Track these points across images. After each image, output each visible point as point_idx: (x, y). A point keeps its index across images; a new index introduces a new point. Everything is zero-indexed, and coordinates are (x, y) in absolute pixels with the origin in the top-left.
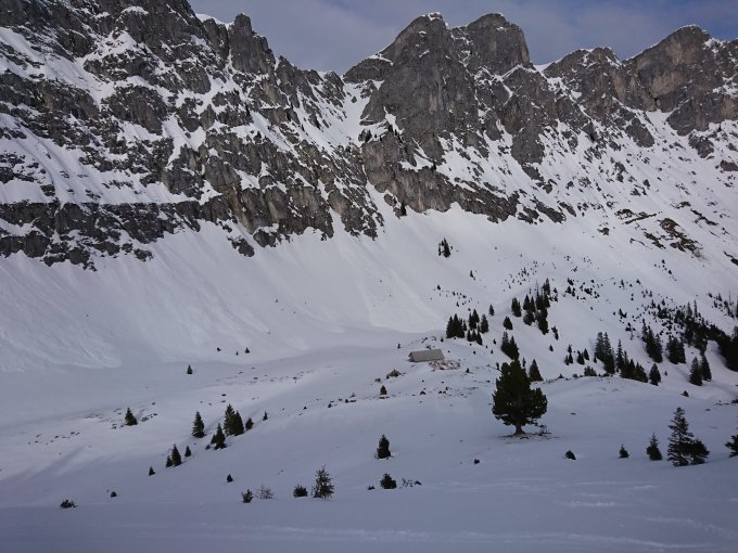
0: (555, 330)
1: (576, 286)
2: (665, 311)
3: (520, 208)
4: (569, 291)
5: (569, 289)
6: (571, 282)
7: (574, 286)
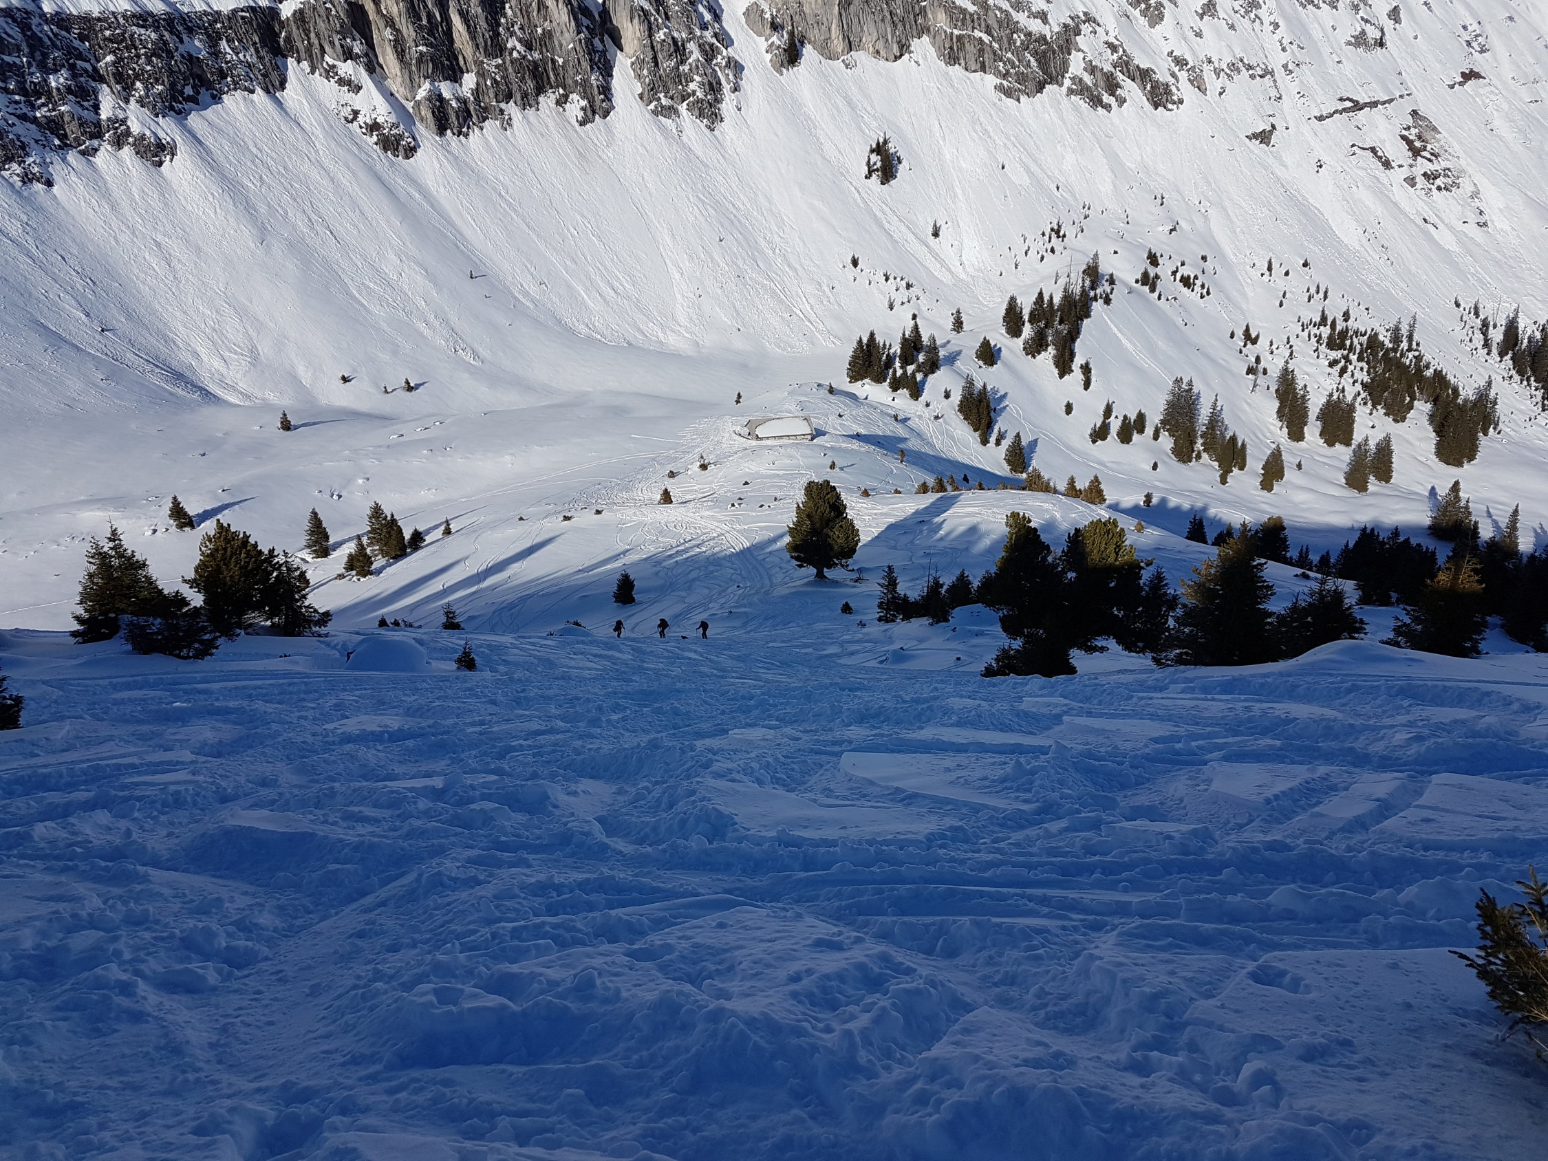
0: (1086, 369)
1: (1164, 270)
2: (1344, 334)
3: (1076, 65)
4: (1146, 279)
5: (1145, 275)
6: (1153, 259)
7: (1159, 270)
